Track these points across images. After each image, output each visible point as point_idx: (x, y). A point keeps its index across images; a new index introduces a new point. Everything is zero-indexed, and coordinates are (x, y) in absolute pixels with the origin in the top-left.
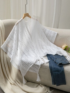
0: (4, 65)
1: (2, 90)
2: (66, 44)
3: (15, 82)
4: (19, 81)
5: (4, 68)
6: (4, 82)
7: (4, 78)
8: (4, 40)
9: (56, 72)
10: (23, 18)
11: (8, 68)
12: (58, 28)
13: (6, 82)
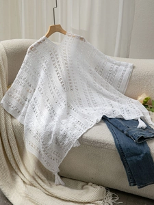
0: (7, 142)
1: (5, 196)
2: (147, 94)
3: (35, 179)
4: (43, 177)
5: (7, 148)
6: (9, 179)
7: (8, 171)
8: (6, 85)
9: (134, 158)
10: (48, 36)
11: (17, 148)
12: (127, 57)
13: (14, 179)
